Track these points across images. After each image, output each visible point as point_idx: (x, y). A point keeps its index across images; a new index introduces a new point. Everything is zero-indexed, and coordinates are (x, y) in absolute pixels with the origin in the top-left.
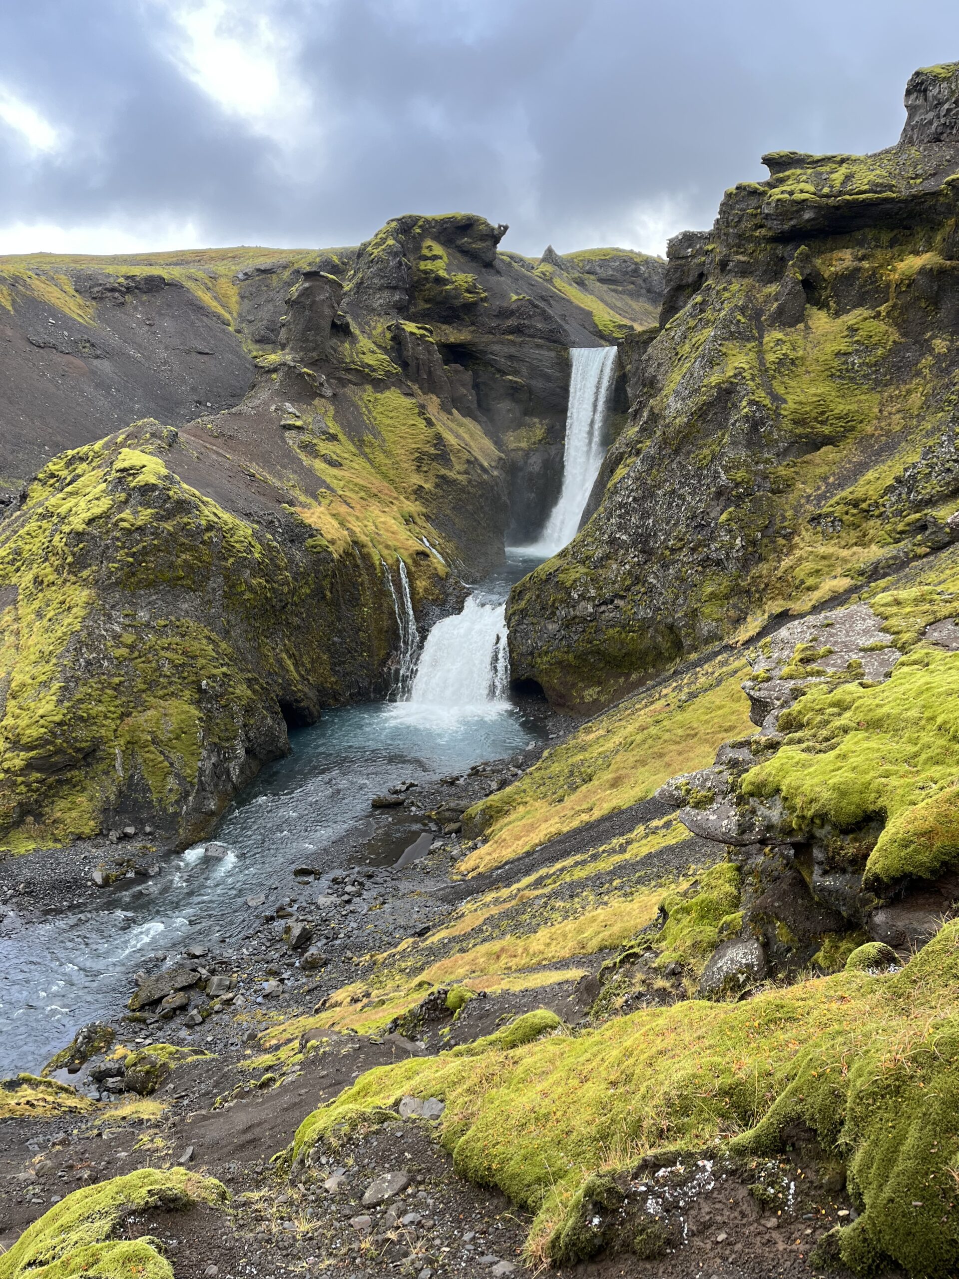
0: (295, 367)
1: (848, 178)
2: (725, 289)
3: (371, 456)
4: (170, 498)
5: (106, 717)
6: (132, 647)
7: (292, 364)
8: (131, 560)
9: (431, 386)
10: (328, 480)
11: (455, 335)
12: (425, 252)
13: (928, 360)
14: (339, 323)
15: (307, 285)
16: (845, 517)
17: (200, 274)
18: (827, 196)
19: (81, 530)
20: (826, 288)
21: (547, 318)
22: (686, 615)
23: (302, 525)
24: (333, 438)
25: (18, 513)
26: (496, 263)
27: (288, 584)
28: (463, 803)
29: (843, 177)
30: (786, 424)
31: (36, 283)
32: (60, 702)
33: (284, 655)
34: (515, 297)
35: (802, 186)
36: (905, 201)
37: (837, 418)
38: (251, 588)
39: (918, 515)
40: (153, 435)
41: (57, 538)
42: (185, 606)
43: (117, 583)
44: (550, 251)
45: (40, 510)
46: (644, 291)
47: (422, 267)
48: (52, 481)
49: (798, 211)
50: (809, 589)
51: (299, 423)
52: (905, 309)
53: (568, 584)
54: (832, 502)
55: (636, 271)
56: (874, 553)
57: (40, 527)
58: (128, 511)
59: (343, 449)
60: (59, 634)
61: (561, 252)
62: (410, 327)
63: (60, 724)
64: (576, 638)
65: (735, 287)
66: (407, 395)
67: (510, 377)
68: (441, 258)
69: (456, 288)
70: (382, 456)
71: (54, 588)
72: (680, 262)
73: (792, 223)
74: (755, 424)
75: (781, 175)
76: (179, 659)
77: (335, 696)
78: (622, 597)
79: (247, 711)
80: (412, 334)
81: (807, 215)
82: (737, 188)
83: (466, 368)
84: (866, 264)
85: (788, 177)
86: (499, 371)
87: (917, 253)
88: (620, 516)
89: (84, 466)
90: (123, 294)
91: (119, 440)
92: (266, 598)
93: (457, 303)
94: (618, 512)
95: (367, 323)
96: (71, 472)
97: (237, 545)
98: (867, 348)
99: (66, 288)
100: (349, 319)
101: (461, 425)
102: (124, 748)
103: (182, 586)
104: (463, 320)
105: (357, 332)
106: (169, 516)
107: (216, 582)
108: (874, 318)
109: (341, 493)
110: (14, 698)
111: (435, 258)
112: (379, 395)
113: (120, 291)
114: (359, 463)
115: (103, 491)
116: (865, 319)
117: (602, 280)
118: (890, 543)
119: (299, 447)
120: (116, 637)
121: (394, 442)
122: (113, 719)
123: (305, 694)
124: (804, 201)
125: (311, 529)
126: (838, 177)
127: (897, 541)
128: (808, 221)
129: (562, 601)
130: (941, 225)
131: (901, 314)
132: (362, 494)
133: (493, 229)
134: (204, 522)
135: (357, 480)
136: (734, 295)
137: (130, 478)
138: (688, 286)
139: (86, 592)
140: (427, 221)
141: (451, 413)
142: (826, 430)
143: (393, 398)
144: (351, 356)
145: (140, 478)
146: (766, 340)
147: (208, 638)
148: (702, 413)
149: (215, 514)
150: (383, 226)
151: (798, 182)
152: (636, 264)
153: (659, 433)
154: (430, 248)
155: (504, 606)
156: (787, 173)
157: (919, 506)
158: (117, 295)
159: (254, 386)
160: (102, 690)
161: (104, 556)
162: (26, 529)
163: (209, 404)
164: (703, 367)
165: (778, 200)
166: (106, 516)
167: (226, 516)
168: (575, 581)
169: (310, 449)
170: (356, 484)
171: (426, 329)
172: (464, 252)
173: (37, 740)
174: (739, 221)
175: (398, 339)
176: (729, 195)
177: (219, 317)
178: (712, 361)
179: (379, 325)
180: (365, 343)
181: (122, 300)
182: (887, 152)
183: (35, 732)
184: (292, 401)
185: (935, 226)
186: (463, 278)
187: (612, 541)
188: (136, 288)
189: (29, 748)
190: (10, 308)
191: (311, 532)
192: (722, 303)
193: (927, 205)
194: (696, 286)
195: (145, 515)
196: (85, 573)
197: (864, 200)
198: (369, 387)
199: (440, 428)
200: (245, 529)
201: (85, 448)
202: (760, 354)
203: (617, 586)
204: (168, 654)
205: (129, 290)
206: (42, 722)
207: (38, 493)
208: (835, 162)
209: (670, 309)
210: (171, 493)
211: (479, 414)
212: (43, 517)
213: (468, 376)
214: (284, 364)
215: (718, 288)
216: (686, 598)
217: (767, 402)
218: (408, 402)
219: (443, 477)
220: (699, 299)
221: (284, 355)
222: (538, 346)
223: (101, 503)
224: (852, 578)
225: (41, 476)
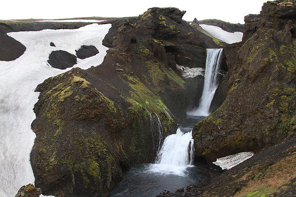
0: (120, 52)
3: (144, 81)
4: (91, 92)
6: (77, 141)
11: (169, 44)
14: (133, 39)
15: (125, 27)
22: (260, 135)
23: (127, 102)
24: (132, 75)
26: (182, 22)
30: (290, 74)
32: (56, 158)
42: (93, 127)
43: (73, 119)
44: (195, 19)
47: (159, 23)
49: (288, 10)
51: (122, 70)
58: (78, 95)
59: (135, 78)
63: (56, 165)
65: (268, 31)
66: (155, 62)
67: (187, 57)
69: (170, 29)
72: (249, 23)
73: (286, 13)
76: (92, 145)
80: (156, 43)
82: (267, 2)
83: (173, 54)
86: (183, 55)
92: (117, 126)
93: (170, 34)
97: (110, 108)
100: (136, 38)
102: (75, 174)
103: (93, 121)
104: (172, 39)
105: (139, 42)
109: (136, 92)
111: (163, 20)
115: (70, 89)
119: (122, 77)
124: (290, 7)
128: (291, 13)
129: (214, 130)
133: (181, 12)
134: (101, 100)
137: (79, 85)
138: (251, 30)
140: (160, 9)
141: (168, 68)
144: (137, 49)
145: (82, 85)
146: (280, 47)
148: (262, 70)
149: (104, 98)
152: (222, 24)
154: (161, 17)
159: (106, 58)
165: (282, 6)
166: (71, 97)
167: (107, 98)
168: (219, 123)
169: (125, 78)
171: (160, 42)
172: (172, 19)
174: (269, 12)
175: (152, 44)
176: (265, 4)
178: (264, 53)
180: (141, 45)
184: (119, 63)
186: (172, 26)
191: (129, 105)
194: (255, 31)
195: (84, 97)
196: (63, 116)
199: (166, 73)
200: (112, 103)
202: (279, 52)
204: (88, 144)
214: (116, 51)
215: (263, 31)
217: (283, 67)
219: (167, 88)
220: (256, 34)
221: (116, 48)
222: (197, 48)
223: (69, 93)
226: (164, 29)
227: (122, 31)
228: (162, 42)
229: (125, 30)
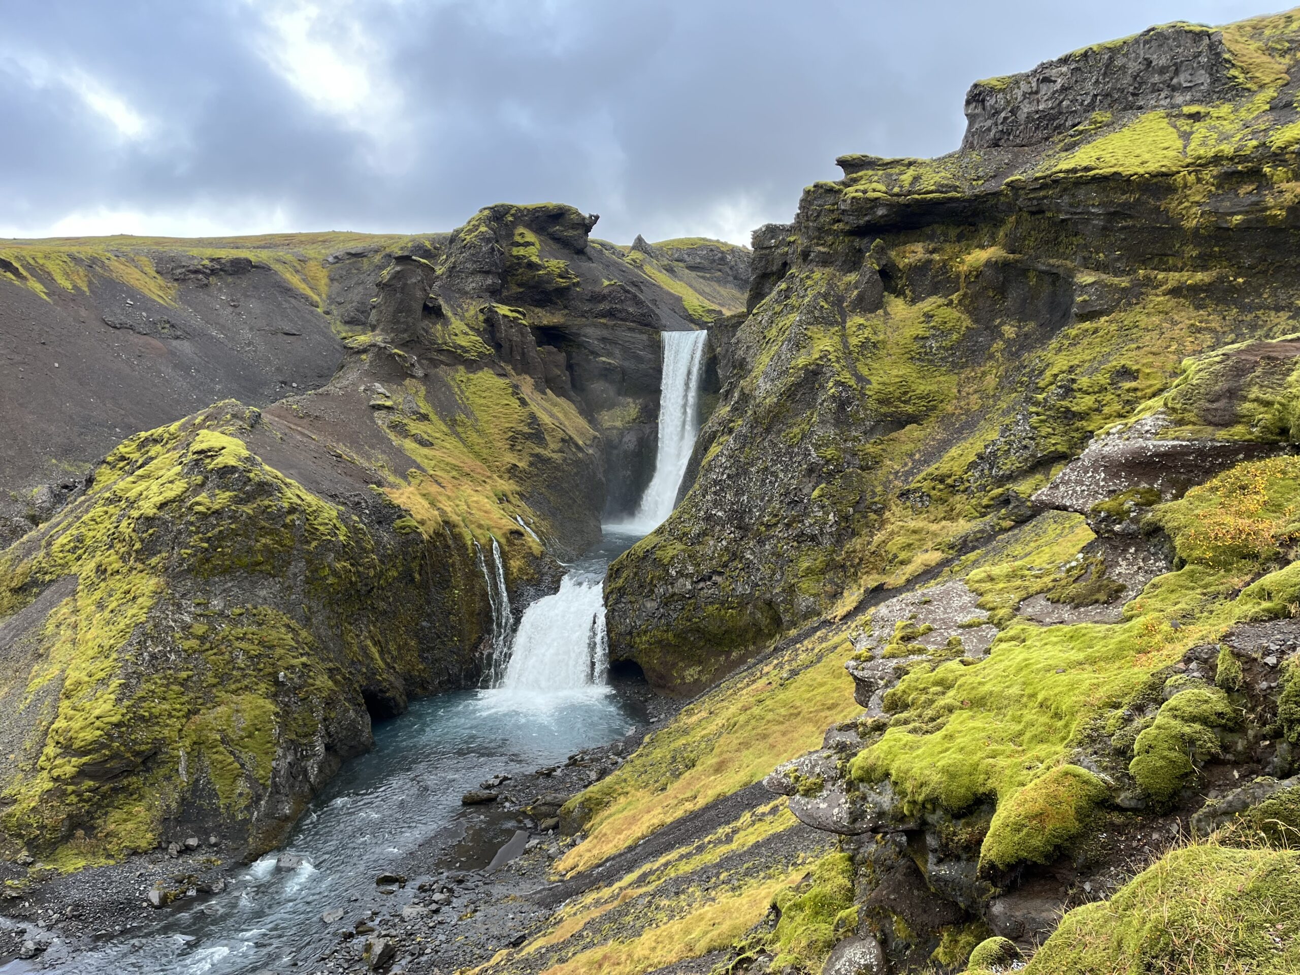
0: (385, 348)
1: (916, 179)
2: (808, 277)
3: (463, 435)
4: (250, 480)
5: (170, 716)
6: (203, 638)
7: (383, 345)
8: (206, 545)
9: (524, 367)
10: (419, 460)
11: (548, 318)
12: (518, 239)
13: (999, 345)
14: (431, 305)
15: (398, 268)
16: (933, 493)
17: (289, 257)
18: (898, 195)
19: (151, 515)
20: (901, 278)
21: (638, 302)
22: (784, 591)
23: (390, 505)
24: (424, 417)
25: (83, 498)
26: (588, 250)
27: (375, 568)
28: (561, 796)
29: (911, 179)
30: (872, 404)
31: (114, 264)
32: (119, 700)
33: (369, 642)
34: (606, 283)
35: (874, 185)
36: (969, 201)
37: (919, 398)
38: (335, 573)
39: (1000, 490)
40: (234, 416)
41: (124, 523)
42: (263, 593)
43: (189, 570)
44: (640, 240)
45: (107, 495)
46: (730, 278)
47: (515, 253)
48: (121, 464)
49: (872, 208)
50: (902, 563)
51: (389, 403)
52: (975, 297)
53: (666, 561)
54: (919, 477)
55: (723, 259)
56: (962, 527)
57: (106, 512)
58: (204, 494)
59: (435, 429)
60: (122, 626)
61: (651, 240)
62: (503, 310)
63: (118, 725)
64: (675, 616)
65: (817, 275)
66: (500, 375)
67: (603, 359)
68: (533, 244)
69: (549, 274)
70: (475, 435)
71: (118, 577)
72: (764, 252)
73: (867, 218)
74: (842, 404)
75: (854, 175)
76: (255, 650)
77: (423, 684)
78: (720, 574)
79: (327, 704)
80: (505, 316)
81: (881, 212)
82: (815, 186)
83: (560, 349)
84: (936, 257)
85: (861, 178)
86: (592, 353)
87: (982, 247)
88: (715, 493)
89: (158, 447)
90: (207, 276)
91: (197, 421)
92: (351, 582)
93: (550, 287)
94: (713, 489)
95: (460, 306)
96: (143, 454)
97: (321, 528)
98: (942, 332)
99: (146, 269)
100: (441, 301)
101: (555, 405)
102: (189, 750)
103: (261, 572)
104: (556, 304)
105: (450, 314)
106: (249, 498)
107: (298, 567)
108: (947, 305)
109: (432, 472)
110: (68, 697)
111: (527, 244)
112: (471, 376)
113: (203, 273)
114: (451, 443)
115: (178, 474)
116: (940, 306)
117: (691, 268)
118: (976, 518)
119: (389, 427)
120: (186, 627)
121: (487, 422)
122: (178, 718)
123: (391, 684)
124: (877, 199)
125: (400, 509)
126: (907, 177)
127: (983, 515)
128: (882, 217)
129: (660, 579)
130: (1002, 222)
131: (972, 302)
132: (454, 473)
133: (584, 219)
134: (286, 505)
135: (449, 460)
136: (816, 283)
137: (208, 460)
138: (773, 274)
139: (154, 580)
140: (519, 210)
141: (545, 394)
142: (909, 409)
143: (486, 378)
144: (443, 337)
145: (219, 459)
146: (848, 324)
147: (288, 626)
148: (790, 393)
149: (298, 496)
150: (475, 214)
151: (871, 182)
152: (722, 252)
153: (750, 412)
154: (522, 235)
155: (601, 585)
156: (860, 174)
157: (1001, 481)
158: (200, 276)
159: (343, 367)
160: (167, 686)
161: (177, 541)
162: (90, 515)
163: (294, 385)
164: (790, 350)
165: (853, 198)
166: (179, 499)
167: (310, 498)
168: (672, 558)
169: (400, 429)
170: (447, 464)
171: (519, 312)
172: (556, 239)
173: (91, 744)
174: (818, 216)
175: (491, 322)
176: (808, 192)
177: (307, 298)
178: (799, 344)
179: (471, 307)
180: (457, 325)
181: (206, 282)
182: (950, 156)
183: (90, 735)
184: (382, 381)
185: (998, 223)
186: (555, 264)
187: (709, 518)
188: (221, 270)
189: (82, 752)
190: (86, 289)
191: (400, 513)
192: (806, 290)
193: (989, 204)
194: (781, 274)
195: (223, 498)
196: (154, 561)
197: (931, 199)
198: (461, 368)
199: (534, 408)
200: (330, 511)
201: (160, 430)
202: (844, 337)
203: (714, 562)
204: (243, 645)
205: (213, 272)
206: (98, 723)
207: (106, 476)
208: (903, 165)
209: (757, 296)
210: (252, 475)
211: (572, 393)
212: (110, 501)
213: (561, 357)
214: (374, 345)
215: (802, 276)
216: (783, 574)
217: (852, 382)
218: (501, 382)
219: (537, 456)
220: (783, 286)
221: (374, 336)
222: (630, 329)
223: (174, 486)
224: (943, 551)
225: (109, 459)
226: (530, 273)
227: (390, 280)
228: (524, 315)
229: (397, 276)
